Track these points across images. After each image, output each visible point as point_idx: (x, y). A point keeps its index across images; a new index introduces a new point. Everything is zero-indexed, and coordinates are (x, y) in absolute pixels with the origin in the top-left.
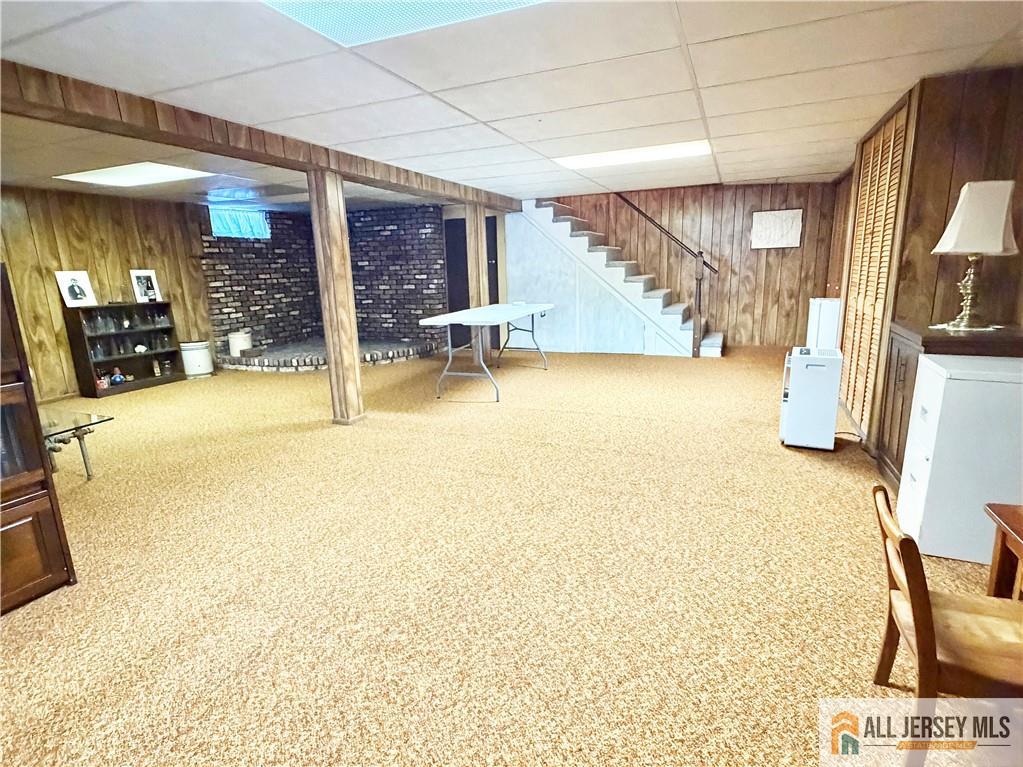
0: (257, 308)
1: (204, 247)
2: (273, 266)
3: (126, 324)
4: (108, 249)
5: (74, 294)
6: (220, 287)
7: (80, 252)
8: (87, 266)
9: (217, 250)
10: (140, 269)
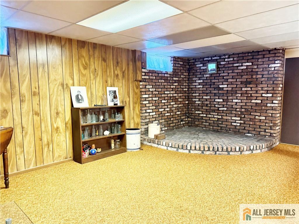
0: (162, 110)
1: (142, 75)
2: (172, 87)
3: (102, 118)
4: (97, 74)
5: (78, 100)
6: (147, 98)
7: (84, 75)
8: (86, 83)
9: (148, 77)
10: (111, 86)
